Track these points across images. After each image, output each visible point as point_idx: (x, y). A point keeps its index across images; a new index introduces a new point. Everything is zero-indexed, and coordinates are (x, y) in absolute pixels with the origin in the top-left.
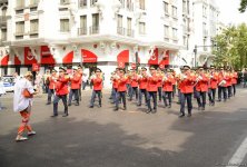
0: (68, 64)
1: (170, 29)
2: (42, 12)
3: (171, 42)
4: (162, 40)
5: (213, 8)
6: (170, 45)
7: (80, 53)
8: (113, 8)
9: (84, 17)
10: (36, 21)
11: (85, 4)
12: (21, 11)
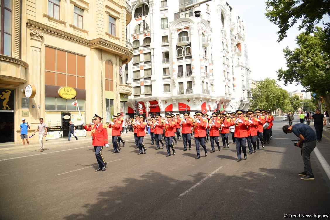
0: (169, 112)
1: (227, 87)
2: (154, 81)
3: (228, 96)
4: (224, 95)
5: (247, 69)
6: (227, 97)
7: (177, 105)
8: (201, 78)
9: (181, 83)
10: (150, 86)
11: (182, 76)
12: (138, 80)
